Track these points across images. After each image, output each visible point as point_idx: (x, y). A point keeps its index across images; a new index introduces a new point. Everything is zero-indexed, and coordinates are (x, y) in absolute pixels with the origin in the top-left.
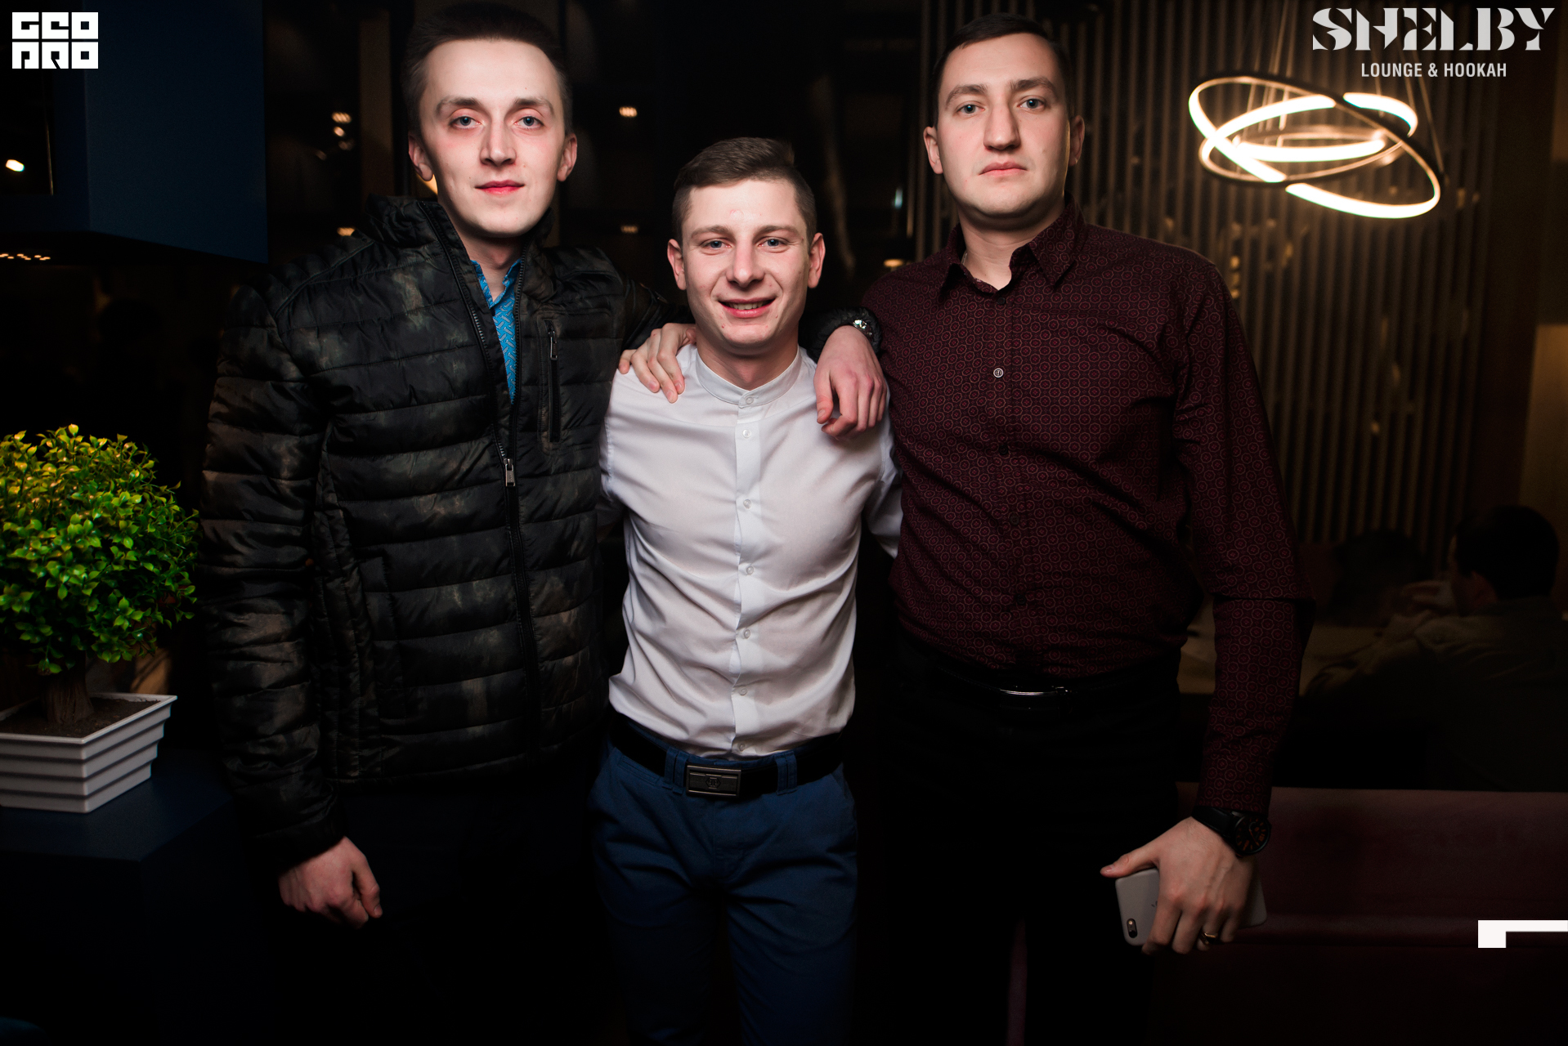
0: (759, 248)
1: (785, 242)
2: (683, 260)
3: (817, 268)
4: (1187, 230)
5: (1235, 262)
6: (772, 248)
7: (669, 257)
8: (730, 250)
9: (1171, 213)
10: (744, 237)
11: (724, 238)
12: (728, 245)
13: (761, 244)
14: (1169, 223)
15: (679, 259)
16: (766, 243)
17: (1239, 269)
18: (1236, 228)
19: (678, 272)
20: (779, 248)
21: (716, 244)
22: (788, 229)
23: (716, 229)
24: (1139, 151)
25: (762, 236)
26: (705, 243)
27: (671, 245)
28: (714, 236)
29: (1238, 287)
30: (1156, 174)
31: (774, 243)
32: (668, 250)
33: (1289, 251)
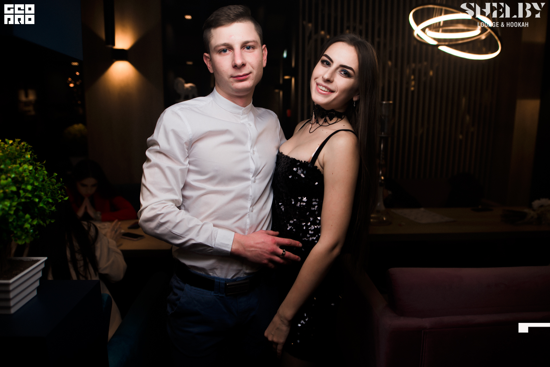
0: (243, 51)
1: (253, 47)
2: (211, 60)
3: (265, 59)
4: (396, 65)
5: (412, 77)
6: (248, 51)
7: (204, 61)
8: (231, 53)
9: (390, 59)
10: (237, 47)
11: (229, 47)
12: (230, 51)
13: (243, 49)
14: (390, 63)
15: (209, 61)
16: (246, 48)
17: (414, 80)
18: (413, 65)
19: (209, 66)
20: (251, 50)
21: (224, 51)
22: (254, 41)
23: (225, 45)
24: (379, 36)
25: (245, 46)
26: (220, 51)
27: (205, 56)
28: (223, 47)
29: (414, 86)
30: (385, 45)
31: (248, 48)
32: (204, 58)
33: (431, 73)
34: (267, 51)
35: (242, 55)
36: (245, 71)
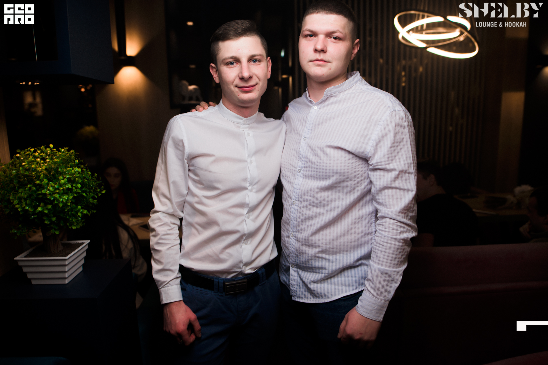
0: (250, 64)
1: (260, 61)
2: (218, 71)
3: (269, 71)
4: (387, 62)
5: (403, 73)
6: (255, 63)
7: (211, 70)
8: (238, 65)
9: (382, 57)
10: (244, 60)
11: (236, 60)
12: (237, 63)
13: (250, 62)
14: (381, 61)
15: (215, 71)
16: (252, 61)
17: (405, 76)
18: (403, 62)
19: (215, 76)
20: (257, 63)
21: (232, 63)
22: (260, 55)
23: (232, 58)
24: (370, 36)
25: (252, 59)
26: (228, 63)
27: (212, 66)
28: (231, 60)
29: (405, 82)
30: (376, 44)
31: (255, 61)
32: (210, 68)
33: (421, 69)
34: (271, 62)
35: (249, 68)
36: (252, 83)
